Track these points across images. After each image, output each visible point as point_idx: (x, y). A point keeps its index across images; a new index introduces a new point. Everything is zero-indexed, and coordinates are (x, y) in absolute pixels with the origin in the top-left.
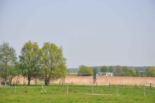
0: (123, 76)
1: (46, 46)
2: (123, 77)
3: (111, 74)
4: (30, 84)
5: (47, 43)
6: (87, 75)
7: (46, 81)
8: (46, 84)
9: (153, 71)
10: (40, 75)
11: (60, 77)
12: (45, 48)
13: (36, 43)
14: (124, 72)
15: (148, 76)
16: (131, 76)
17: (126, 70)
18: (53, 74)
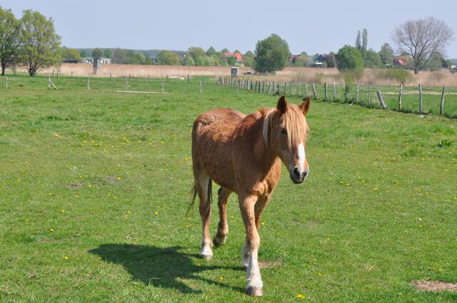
0: (127, 63)
1: (27, 16)
2: (129, 66)
3: (108, 60)
4: (5, 73)
5: (28, 12)
6: (71, 62)
7: (30, 70)
8: (31, 74)
9: (169, 56)
10: (19, 61)
11: (52, 65)
12: (26, 18)
13: (10, 10)
14: (129, 58)
15: (162, 64)
16: (138, 64)
17: (132, 55)
18: (42, 60)
